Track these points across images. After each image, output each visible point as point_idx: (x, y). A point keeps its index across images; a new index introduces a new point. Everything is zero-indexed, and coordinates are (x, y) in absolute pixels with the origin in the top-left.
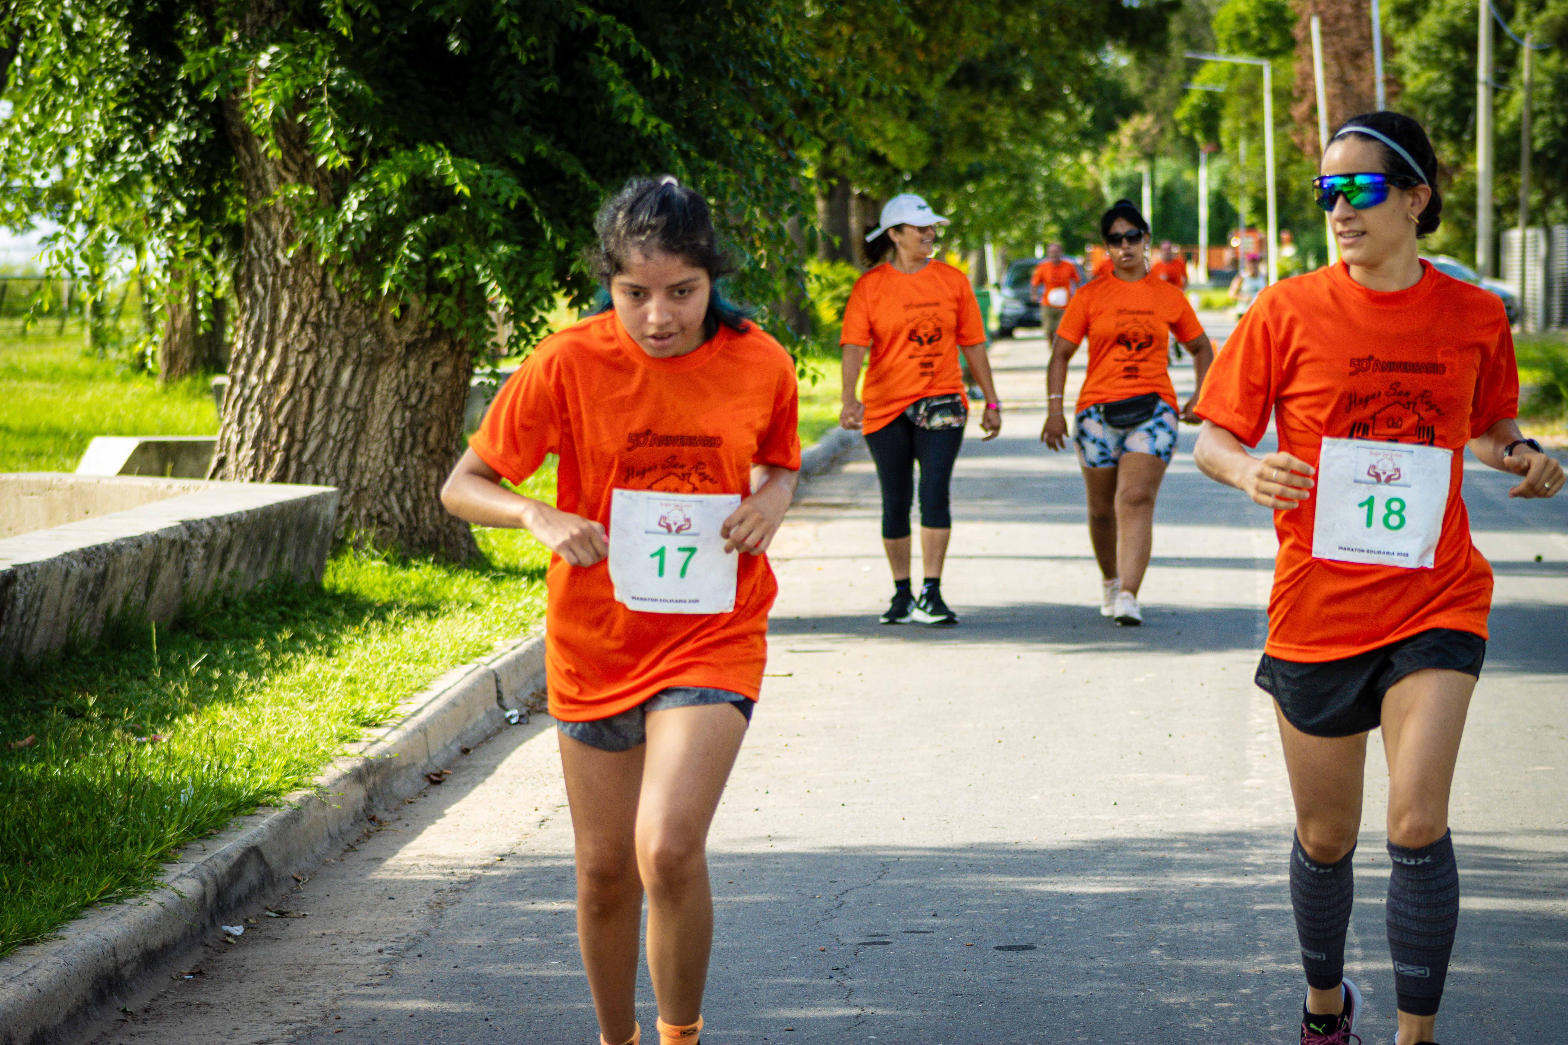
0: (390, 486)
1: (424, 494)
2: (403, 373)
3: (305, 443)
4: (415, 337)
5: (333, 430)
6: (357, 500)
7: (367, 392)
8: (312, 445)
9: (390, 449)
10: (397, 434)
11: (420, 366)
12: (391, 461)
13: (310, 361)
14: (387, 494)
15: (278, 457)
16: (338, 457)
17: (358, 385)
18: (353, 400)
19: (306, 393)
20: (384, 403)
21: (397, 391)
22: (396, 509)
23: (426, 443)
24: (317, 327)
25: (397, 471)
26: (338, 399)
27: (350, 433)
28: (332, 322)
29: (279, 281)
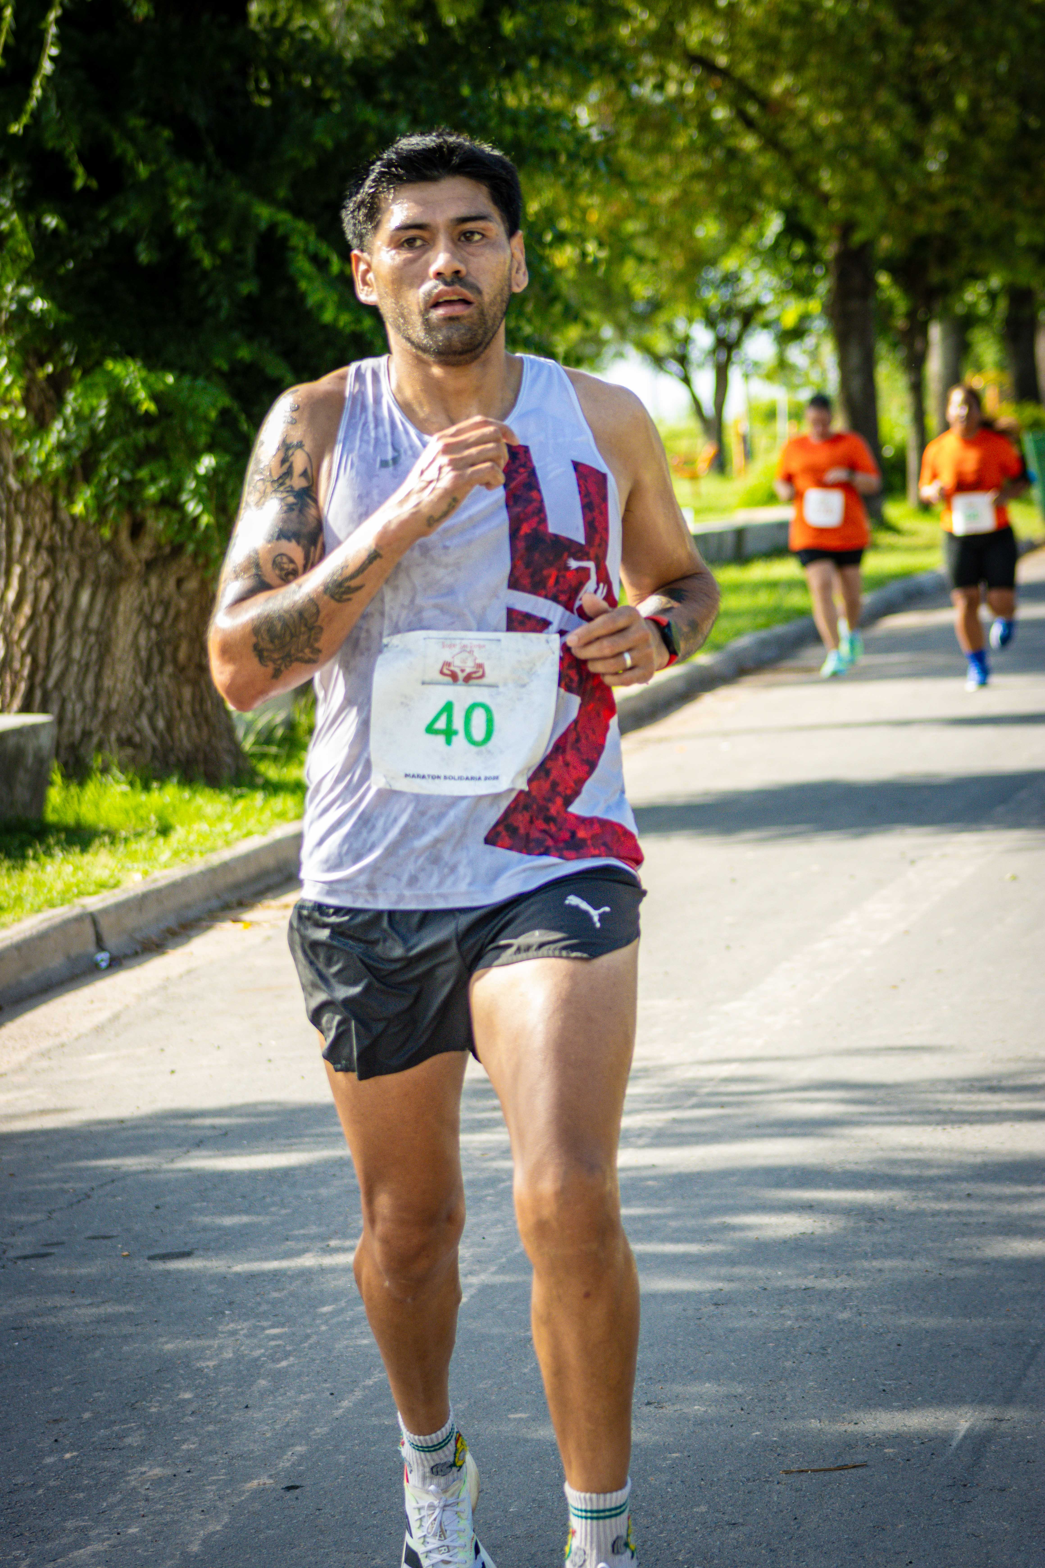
0: (142, 705)
1: (177, 714)
2: (145, 592)
3: (48, 668)
4: (154, 554)
5: (76, 653)
6: (106, 724)
7: (109, 612)
8: (56, 671)
9: (138, 669)
10: (144, 654)
11: (162, 584)
12: (139, 681)
13: (46, 586)
14: (137, 715)
15: (22, 687)
16: (84, 681)
17: (99, 606)
18: (94, 622)
19: (45, 620)
20: (127, 623)
21: (140, 609)
22: (148, 731)
23: (175, 661)
24: (52, 550)
25: (147, 692)
26: (79, 623)
27: (94, 656)
28: (66, 543)
29: (12, 506)
